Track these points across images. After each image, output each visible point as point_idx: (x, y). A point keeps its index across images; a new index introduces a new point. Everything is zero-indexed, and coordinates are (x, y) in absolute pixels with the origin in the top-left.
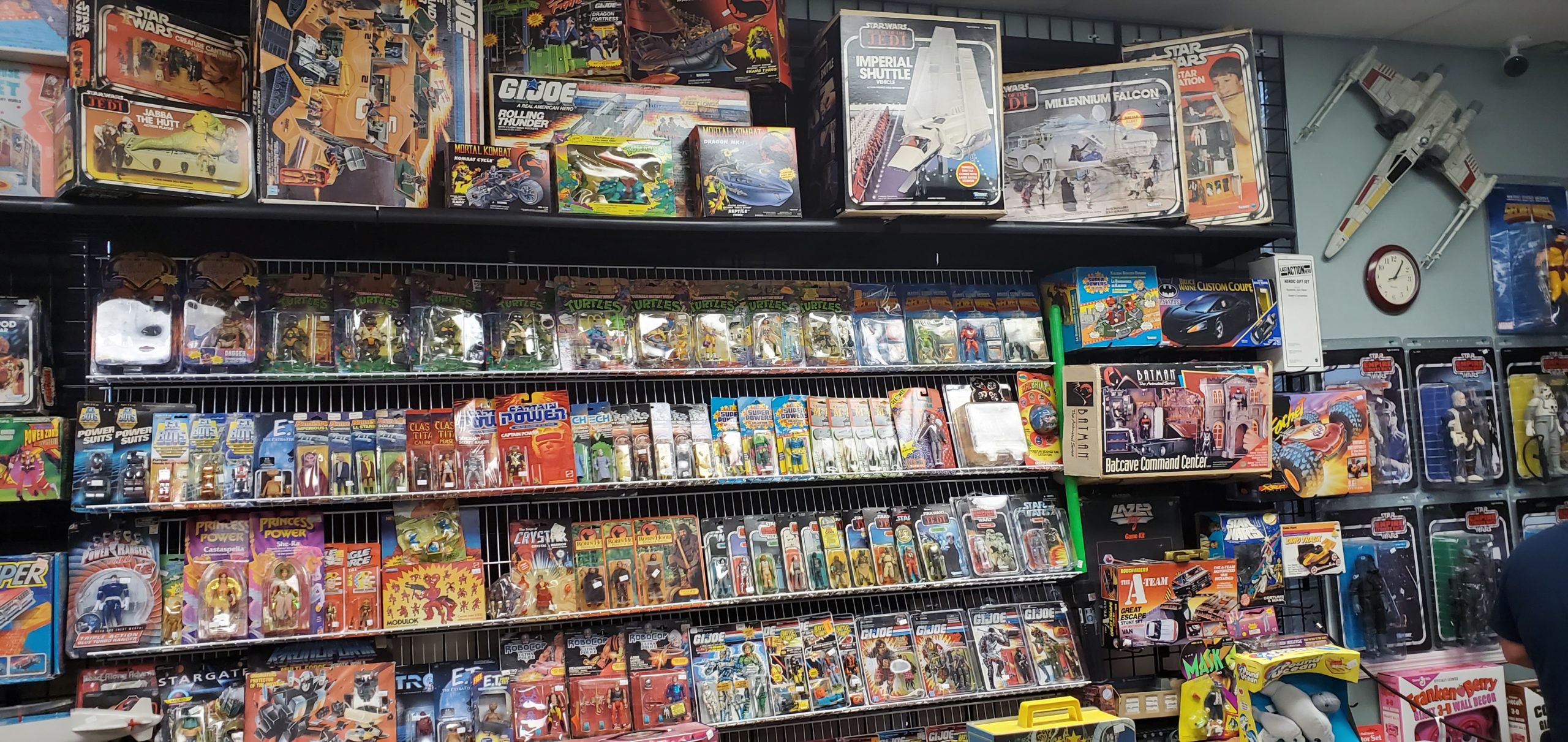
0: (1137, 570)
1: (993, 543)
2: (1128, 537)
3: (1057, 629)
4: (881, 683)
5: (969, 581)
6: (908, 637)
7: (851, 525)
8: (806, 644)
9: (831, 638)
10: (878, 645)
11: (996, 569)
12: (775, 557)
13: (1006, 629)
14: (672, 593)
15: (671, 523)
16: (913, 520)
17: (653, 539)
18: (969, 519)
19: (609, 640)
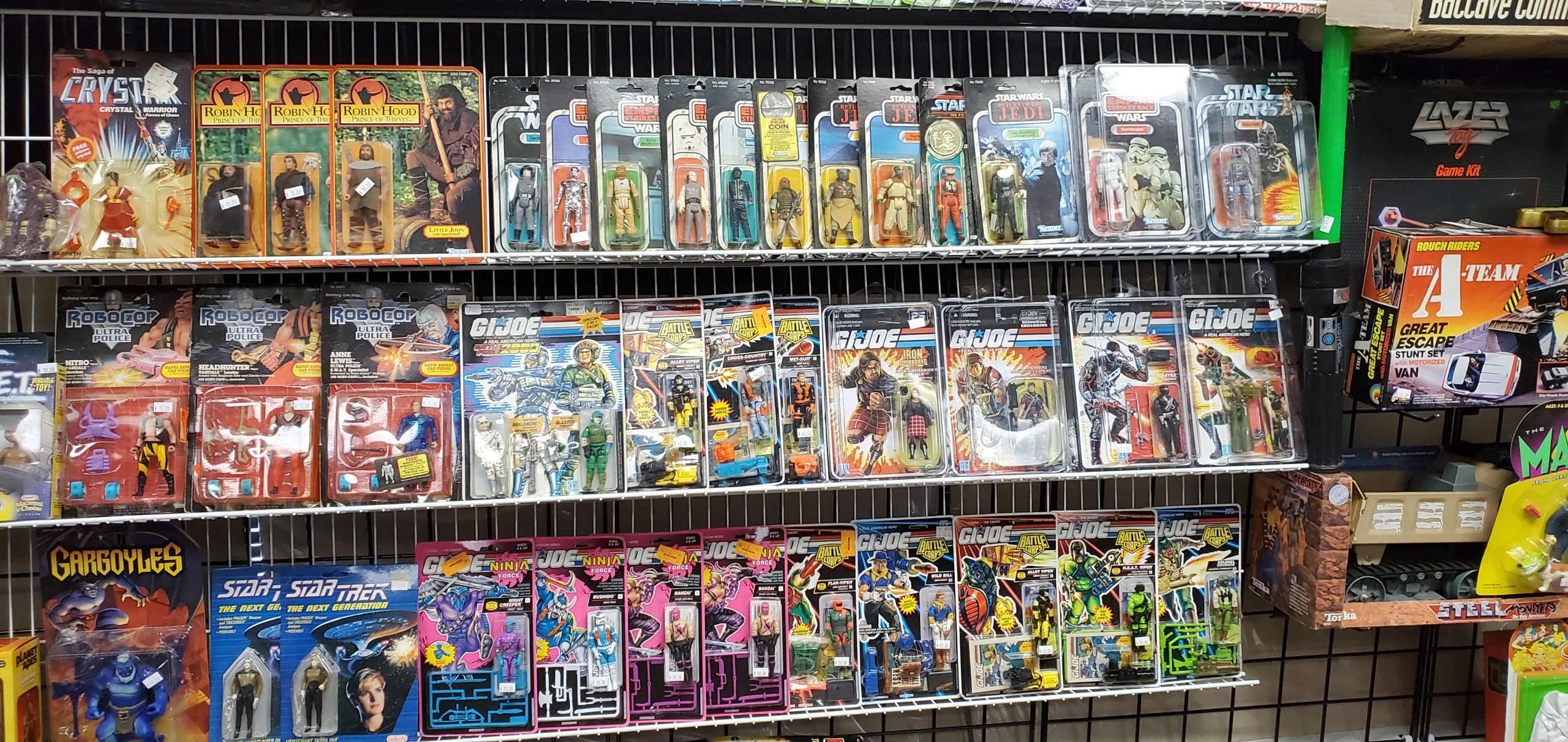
0: (1452, 246)
1: (1139, 169)
2: (1443, 172)
3: (1255, 351)
4: (860, 438)
5: (1073, 247)
6: (930, 350)
7: (830, 113)
8: (712, 350)
9: (765, 344)
10: (863, 364)
11: (1139, 223)
12: (650, 172)
13: (1144, 345)
14: (408, 232)
15: (422, 82)
16: (971, 110)
17: (376, 113)
18: (1094, 113)
19: (290, 315)
